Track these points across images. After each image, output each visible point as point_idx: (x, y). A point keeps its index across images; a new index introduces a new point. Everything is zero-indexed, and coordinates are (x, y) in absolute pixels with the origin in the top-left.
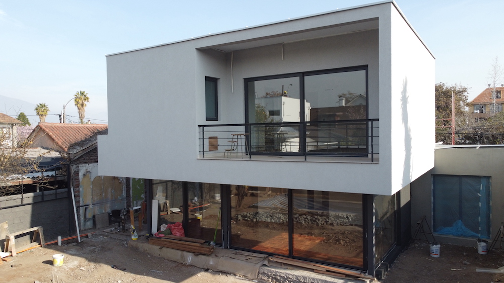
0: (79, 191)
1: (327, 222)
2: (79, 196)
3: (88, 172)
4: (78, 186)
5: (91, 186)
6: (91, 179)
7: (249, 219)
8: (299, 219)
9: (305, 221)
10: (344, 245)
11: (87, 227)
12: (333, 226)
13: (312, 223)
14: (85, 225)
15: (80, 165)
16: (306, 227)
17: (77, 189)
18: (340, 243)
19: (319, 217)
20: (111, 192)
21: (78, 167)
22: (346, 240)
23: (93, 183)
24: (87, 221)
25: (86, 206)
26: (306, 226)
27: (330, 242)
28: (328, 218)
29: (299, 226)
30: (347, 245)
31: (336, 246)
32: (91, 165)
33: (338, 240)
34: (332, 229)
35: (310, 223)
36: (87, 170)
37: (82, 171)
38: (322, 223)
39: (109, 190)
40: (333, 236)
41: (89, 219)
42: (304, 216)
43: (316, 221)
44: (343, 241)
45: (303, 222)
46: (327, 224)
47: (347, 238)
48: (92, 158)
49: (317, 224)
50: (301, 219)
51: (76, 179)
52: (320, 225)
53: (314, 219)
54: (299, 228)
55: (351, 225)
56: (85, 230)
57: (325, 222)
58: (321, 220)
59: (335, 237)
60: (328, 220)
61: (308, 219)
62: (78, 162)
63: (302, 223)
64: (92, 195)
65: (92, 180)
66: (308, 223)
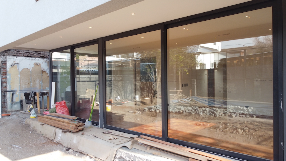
0: (6, 78)
1: (225, 113)
2: (6, 82)
3: (16, 63)
4: (6, 74)
5: (19, 76)
6: (18, 69)
7: (153, 111)
8: (198, 110)
9: (203, 112)
10: (242, 134)
11: (13, 109)
12: (232, 117)
13: (210, 115)
14: (12, 107)
15: (7, 57)
16: (203, 118)
17: (4, 76)
18: (237, 132)
19: (217, 109)
20: (40, 83)
21: (6, 58)
22: (245, 128)
23: (20, 73)
24: (14, 104)
25: (13, 92)
26: (204, 116)
27: (227, 131)
28: (226, 110)
29: (197, 117)
30: (247, 134)
31: (232, 135)
32: (19, 58)
33: (236, 129)
34: (230, 120)
35: (208, 114)
36: (14, 61)
37: (9, 62)
38: (220, 114)
39: (38, 81)
40: (230, 125)
41: (17, 103)
42: (203, 108)
43: (213, 113)
44: (241, 129)
45: (202, 114)
46: (225, 115)
47: (246, 126)
48: (20, 52)
49: (215, 116)
50: (199, 111)
51: (3, 68)
52: (218, 116)
53: (213, 111)
54: (197, 118)
55: (252, 116)
56: (12, 111)
57: (224, 113)
58: (219, 111)
59: (233, 126)
60: (226, 112)
61: (206, 110)
62: (6, 54)
63: (200, 114)
64: (20, 83)
65: (20, 71)
66: (206, 114)
